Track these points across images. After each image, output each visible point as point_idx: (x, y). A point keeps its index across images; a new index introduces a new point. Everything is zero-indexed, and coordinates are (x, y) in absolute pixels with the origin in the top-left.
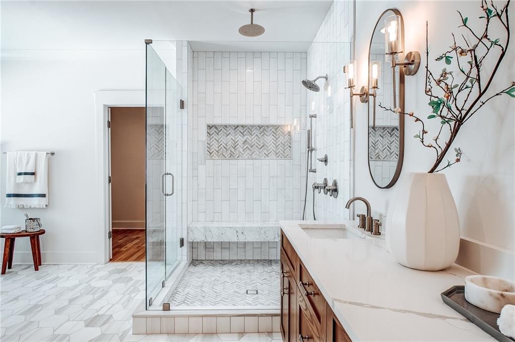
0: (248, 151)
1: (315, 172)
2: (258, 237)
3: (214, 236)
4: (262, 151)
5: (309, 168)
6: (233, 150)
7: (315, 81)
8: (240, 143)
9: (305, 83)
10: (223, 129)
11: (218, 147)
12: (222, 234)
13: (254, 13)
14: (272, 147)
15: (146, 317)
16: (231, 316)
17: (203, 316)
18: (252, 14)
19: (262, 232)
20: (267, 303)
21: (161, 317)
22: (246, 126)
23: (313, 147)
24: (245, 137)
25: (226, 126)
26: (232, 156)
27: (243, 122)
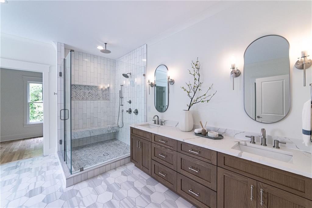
0: (91, 97)
1: (123, 105)
2: (99, 133)
3: (79, 135)
4: (97, 97)
5: (120, 104)
6: (83, 96)
7: (127, 74)
8: (87, 93)
9: (124, 75)
10: (78, 87)
11: (76, 95)
12: (83, 134)
13: (107, 45)
14: (101, 95)
15: (73, 177)
16: (111, 163)
17: (100, 167)
18: (106, 45)
19: (101, 130)
20: (115, 156)
21: (81, 174)
22: (90, 86)
23: (122, 97)
24: (89, 91)
25: (80, 85)
26: (83, 99)
27: (89, 85)
